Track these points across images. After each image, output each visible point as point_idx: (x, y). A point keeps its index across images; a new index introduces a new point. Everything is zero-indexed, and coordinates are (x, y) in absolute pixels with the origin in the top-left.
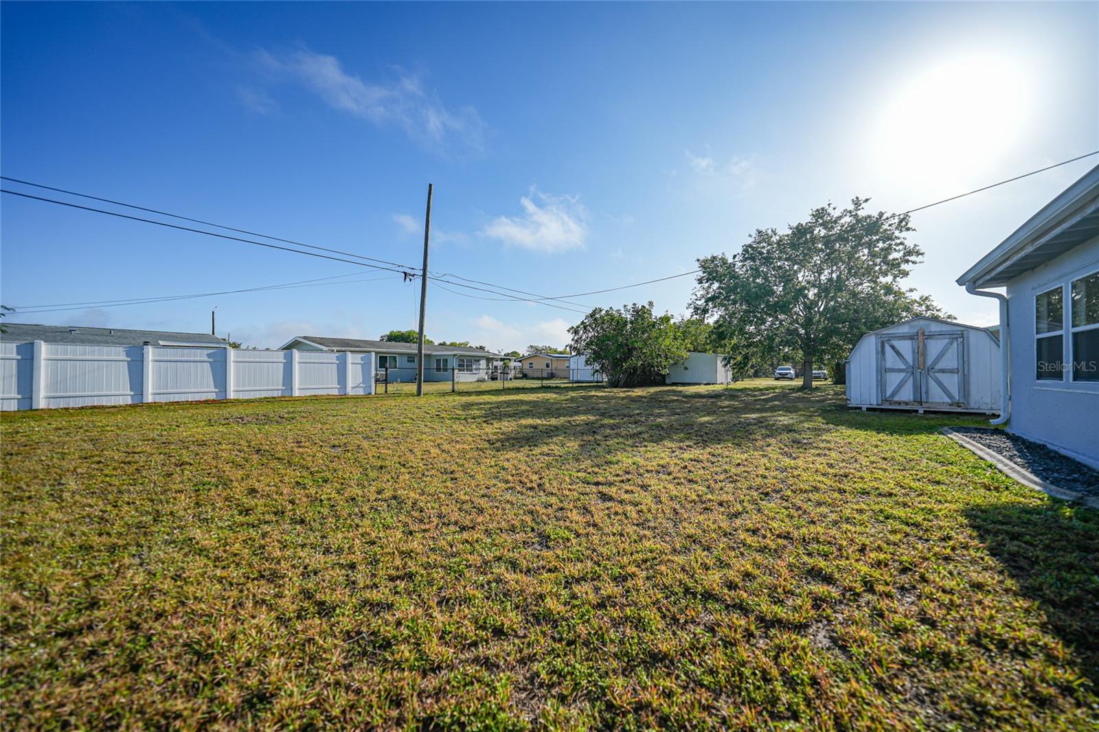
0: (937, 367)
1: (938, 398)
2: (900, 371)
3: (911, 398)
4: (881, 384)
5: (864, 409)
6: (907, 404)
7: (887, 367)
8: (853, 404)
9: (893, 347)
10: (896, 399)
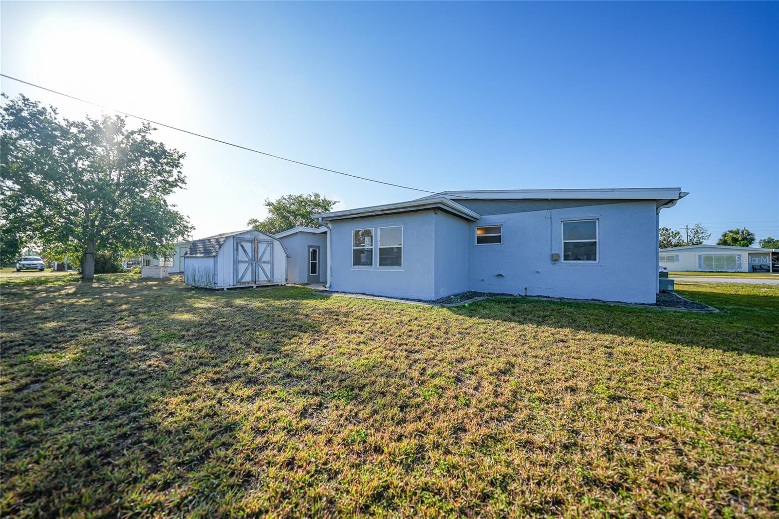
0: (262, 260)
1: (263, 279)
2: (245, 262)
3: (251, 280)
4: (236, 271)
5: (225, 290)
6: (248, 283)
7: (239, 259)
8: (219, 286)
9: (242, 247)
10: (243, 281)
